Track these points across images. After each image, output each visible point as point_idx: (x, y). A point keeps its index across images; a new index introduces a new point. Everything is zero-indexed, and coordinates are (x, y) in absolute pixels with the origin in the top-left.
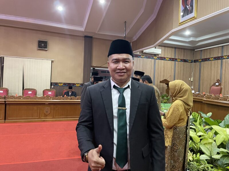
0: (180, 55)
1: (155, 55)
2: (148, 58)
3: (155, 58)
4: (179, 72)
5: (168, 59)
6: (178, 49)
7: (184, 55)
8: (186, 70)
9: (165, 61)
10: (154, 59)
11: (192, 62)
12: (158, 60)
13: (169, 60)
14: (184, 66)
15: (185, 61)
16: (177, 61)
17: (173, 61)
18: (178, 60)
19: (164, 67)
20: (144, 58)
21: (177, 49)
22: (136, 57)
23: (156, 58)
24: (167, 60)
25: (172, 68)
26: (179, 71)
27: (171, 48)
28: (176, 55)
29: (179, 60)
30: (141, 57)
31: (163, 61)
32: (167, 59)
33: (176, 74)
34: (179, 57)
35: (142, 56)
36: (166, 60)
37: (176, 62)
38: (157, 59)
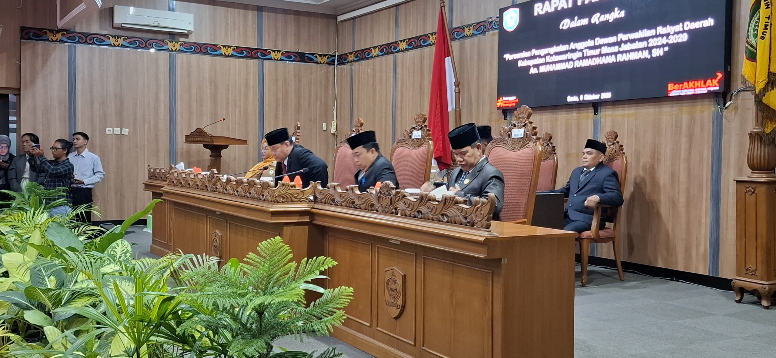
0: (280, 38)
1: (173, 36)
2: (139, 47)
3: (170, 46)
4: (281, 102)
5: (230, 51)
6: (272, 15)
7: (298, 36)
8: (310, 91)
9: (218, 58)
10: (168, 50)
11: (332, 63)
12: (184, 55)
13: (233, 56)
14: (298, 77)
15: (302, 57)
16: (271, 59)
17: (252, 57)
18: (273, 55)
19: (214, 83)
20: (123, 46)
21: (265, 14)
22: (86, 42)
23: (178, 46)
24: (225, 56)
25: (247, 85)
26: (280, 95)
27: (242, 11)
28: (265, 37)
29: (279, 56)
30: (110, 45)
31: (207, 58)
32: (223, 51)
33: (266, 108)
34: (276, 46)
35: (112, 41)
36: (221, 55)
37: (266, 63)
38: (180, 51)
